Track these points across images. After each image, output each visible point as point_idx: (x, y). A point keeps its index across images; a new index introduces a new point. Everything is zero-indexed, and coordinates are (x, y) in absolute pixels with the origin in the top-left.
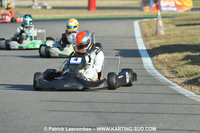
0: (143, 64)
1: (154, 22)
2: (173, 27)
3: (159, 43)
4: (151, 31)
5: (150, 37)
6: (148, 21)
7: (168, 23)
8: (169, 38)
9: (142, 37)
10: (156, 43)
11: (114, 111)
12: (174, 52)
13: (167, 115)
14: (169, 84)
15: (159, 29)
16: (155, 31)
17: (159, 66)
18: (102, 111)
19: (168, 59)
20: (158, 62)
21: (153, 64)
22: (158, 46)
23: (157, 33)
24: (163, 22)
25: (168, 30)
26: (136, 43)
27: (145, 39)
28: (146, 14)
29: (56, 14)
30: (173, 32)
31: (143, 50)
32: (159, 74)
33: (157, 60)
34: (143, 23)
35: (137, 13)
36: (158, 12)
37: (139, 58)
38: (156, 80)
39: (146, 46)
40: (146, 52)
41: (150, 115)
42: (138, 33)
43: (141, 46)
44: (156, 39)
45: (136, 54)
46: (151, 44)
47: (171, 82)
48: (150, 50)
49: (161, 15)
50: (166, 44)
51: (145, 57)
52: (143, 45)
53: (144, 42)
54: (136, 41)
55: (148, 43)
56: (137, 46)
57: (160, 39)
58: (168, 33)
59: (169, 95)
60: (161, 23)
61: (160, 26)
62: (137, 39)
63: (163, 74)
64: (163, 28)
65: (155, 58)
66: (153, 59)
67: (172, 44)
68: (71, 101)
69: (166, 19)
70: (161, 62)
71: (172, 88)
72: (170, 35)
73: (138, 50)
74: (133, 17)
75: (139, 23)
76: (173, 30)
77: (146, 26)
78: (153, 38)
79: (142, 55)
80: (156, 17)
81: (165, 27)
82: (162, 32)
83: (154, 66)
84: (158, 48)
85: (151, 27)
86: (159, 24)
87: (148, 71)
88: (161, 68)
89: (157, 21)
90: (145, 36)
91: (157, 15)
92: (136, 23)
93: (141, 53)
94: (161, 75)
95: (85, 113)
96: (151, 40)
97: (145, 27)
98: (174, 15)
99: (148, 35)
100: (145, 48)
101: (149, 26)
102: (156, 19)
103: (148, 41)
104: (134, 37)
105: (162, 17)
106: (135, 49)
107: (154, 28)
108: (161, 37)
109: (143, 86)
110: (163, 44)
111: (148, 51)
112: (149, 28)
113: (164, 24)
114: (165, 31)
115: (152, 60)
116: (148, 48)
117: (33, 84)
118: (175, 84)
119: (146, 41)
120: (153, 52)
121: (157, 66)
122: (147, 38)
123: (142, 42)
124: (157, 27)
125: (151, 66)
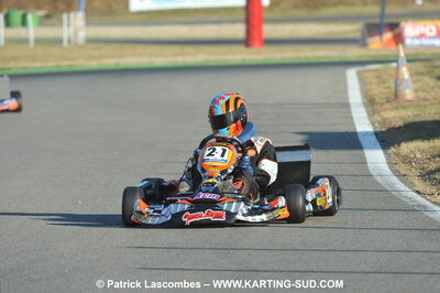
0: (366, 163)
1: (390, 72)
2: (431, 82)
3: (401, 119)
4: (385, 91)
5: (382, 104)
6: (377, 70)
7: (422, 74)
8: (425, 107)
9: (365, 104)
10: (396, 117)
11: (301, 269)
12: (436, 136)
14: (425, 208)
15: (401, 87)
16: (393, 90)
17: (403, 169)
19: (422, 151)
20: (399, 160)
21: (390, 163)
22: (400, 123)
23: (396, 95)
24: (410, 70)
25: (421, 89)
26: (351, 118)
27: (370, 109)
28: (373, 53)
29: (176, 55)
30: (433, 94)
31: (367, 133)
32: (401, 186)
33: (397, 155)
34: (368, 74)
35: (353, 52)
36: (398, 52)
37: (357, 152)
38: (393, 197)
39: (373, 123)
40: (374, 138)
41: (382, 275)
42: (355, 96)
43: (363, 124)
44: (396, 108)
45: (350, 141)
46: (384, 120)
47: (427, 203)
48: (383, 132)
49: (406, 55)
50: (418, 120)
51: (372, 148)
52: (367, 122)
53: (369, 116)
54: (350, 113)
55: (377, 118)
56: (353, 125)
57: (404, 107)
58: (422, 95)
59: (425, 233)
60: (405, 73)
61: (403, 79)
62: (353, 110)
63: (410, 185)
64: (411, 85)
65: (392, 150)
66: (390, 151)
67: (429, 119)
68: (207, 246)
69: (417, 64)
70: (407, 160)
71: (431, 215)
72: (425, 99)
73: (355, 134)
74: (344, 59)
75: (359, 73)
76: (433, 88)
77: (374, 81)
78: (388, 106)
79: (363, 144)
80: (396, 61)
81: (415, 82)
82: (409, 94)
83: (390, 168)
84: (400, 128)
85: (384, 82)
86: (401, 77)
87: (378, 179)
88: (406, 172)
89: (398, 68)
90: (370, 103)
91: (398, 56)
92: (352, 75)
93: (362, 139)
94: (407, 188)
96: (384, 110)
97: (371, 83)
98: (434, 55)
99: (378, 99)
100: (370, 129)
101: (381, 80)
102: (394, 65)
103: (378, 113)
104: (347, 105)
105: (408, 61)
106: (350, 130)
107: (392, 84)
108: (405, 104)
109: (366, 213)
110: (410, 120)
111: (377, 134)
112: (379, 84)
113: (411, 76)
114: (416, 91)
115: (388, 156)
116: (378, 129)
117: (120, 213)
118: (437, 208)
119: (374, 114)
120: (388, 138)
121: (397, 167)
122: (376, 107)
123: (365, 114)
124: (396, 82)
125: (385, 168)
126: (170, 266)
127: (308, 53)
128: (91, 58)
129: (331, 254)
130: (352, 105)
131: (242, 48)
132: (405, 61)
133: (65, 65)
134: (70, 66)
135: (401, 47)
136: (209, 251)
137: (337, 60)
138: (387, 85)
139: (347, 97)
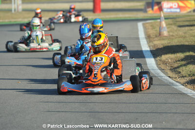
0: (146, 64)
1: (157, 24)
2: (175, 28)
3: (162, 44)
4: (155, 32)
5: (154, 38)
6: (151, 23)
7: (171, 24)
8: (173, 39)
9: (146, 38)
10: (159, 43)
11: (118, 111)
12: (177, 52)
13: (170, 114)
14: (173, 84)
15: (162, 30)
16: (158, 32)
17: (163, 67)
18: (107, 111)
19: (171, 59)
20: (161, 63)
21: (157, 64)
22: (162, 46)
23: (160, 34)
24: (166, 22)
25: (171, 31)
26: (140, 44)
27: (148, 40)
28: (149, 15)
30: (176, 33)
31: (147, 51)
32: (162, 74)
33: (160, 60)
34: (147, 25)
35: (140, 15)
36: (161, 14)
37: (143, 59)
38: (158, 79)
39: (150, 47)
40: (150, 53)
41: (154, 114)
42: (142, 34)
43: (145, 47)
44: (160, 40)
45: (139, 54)
46: (155, 45)
47: (174, 82)
48: (154, 50)
49: (164, 16)
50: (169, 45)
51: (149, 57)
52: (147, 46)
53: (148, 43)
54: (139, 42)
55: (151, 44)
56: (141, 47)
57: (163, 39)
58: (171, 34)
59: (173, 95)
60: (164, 24)
61: (163, 27)
62: (141, 40)
63: (166, 74)
64: (166, 29)
65: (158, 58)
66: (157, 59)
67: (175, 44)
68: (76, 101)
69: (169, 20)
70: (165, 63)
71: (175, 87)
72: (173, 36)
73: (141, 52)
74: (137, 18)
75: (143, 24)
76: (176, 30)
77: (150, 27)
78: (156, 39)
79: (145, 55)
80: (160, 19)
81: (168, 28)
82: (165, 33)
83: (157, 66)
84: (161, 49)
85: (154, 28)
86: (162, 26)
87: (152, 71)
89: (160, 22)
90: (148, 37)
91: (161, 16)
92: (140, 25)
94: (165, 75)
95: (90, 113)
97: (149, 29)
98: (176, 16)
99: (151, 35)
100: (148, 49)
101: (153, 27)
102: (159, 20)
103: (152, 41)
104: (138, 38)
105: (165, 19)
106: (139, 50)
107: (158, 29)
108: (164, 38)
110: (166, 45)
111: (151, 51)
112: (152, 29)
113: (167, 25)
114: (168, 32)
115: (156, 61)
116: (152, 49)
118: (178, 84)
119: (150, 42)
120: (156, 53)
121: (160, 66)
122: (151, 39)
123: (146, 43)
124: (160, 28)
125: (155, 66)
126: (60, 110)
127: (121, 15)
128: (24, 18)
129: (131, 104)
130: (140, 38)
131: (91, 13)
132: (163, 18)
133: (13, 21)
134: (15, 21)
135: (162, 12)
136: (77, 104)
137: (134, 18)
138: (155, 29)
139: (138, 35)
